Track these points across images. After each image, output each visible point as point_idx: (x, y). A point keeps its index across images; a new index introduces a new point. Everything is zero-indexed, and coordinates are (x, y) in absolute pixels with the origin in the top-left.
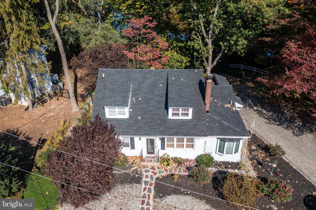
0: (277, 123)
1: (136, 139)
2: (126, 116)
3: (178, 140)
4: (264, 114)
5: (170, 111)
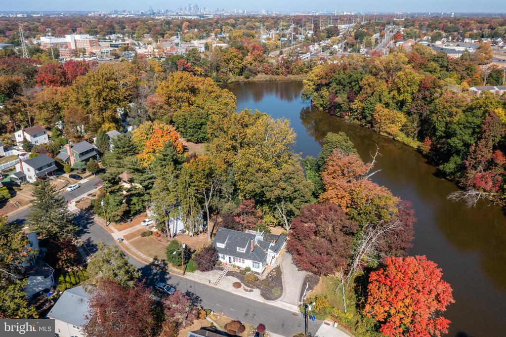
1: (225, 256)
2: (224, 247)
3: (240, 260)
5: (238, 248)
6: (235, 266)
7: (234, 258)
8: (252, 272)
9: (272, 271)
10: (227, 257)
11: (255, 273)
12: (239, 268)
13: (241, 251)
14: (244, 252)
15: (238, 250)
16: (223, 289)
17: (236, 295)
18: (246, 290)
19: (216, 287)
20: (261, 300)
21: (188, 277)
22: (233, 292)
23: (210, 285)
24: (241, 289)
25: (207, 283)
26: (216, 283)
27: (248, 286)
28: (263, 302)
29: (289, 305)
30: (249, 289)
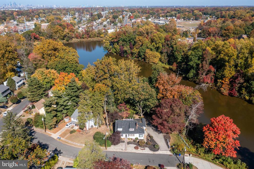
1: (123, 134)
2: (122, 130)
3: (131, 135)
5: (130, 129)
6: (129, 139)
7: (128, 134)
13: (132, 130)
16: (131, 151)
17: (138, 153)
18: (142, 149)
19: (126, 151)
20: (151, 152)
21: (109, 150)
22: (136, 152)
23: (123, 151)
24: (139, 149)
25: (121, 151)
26: (126, 149)
27: (142, 147)
28: (153, 153)
29: (165, 151)
30: (143, 148)
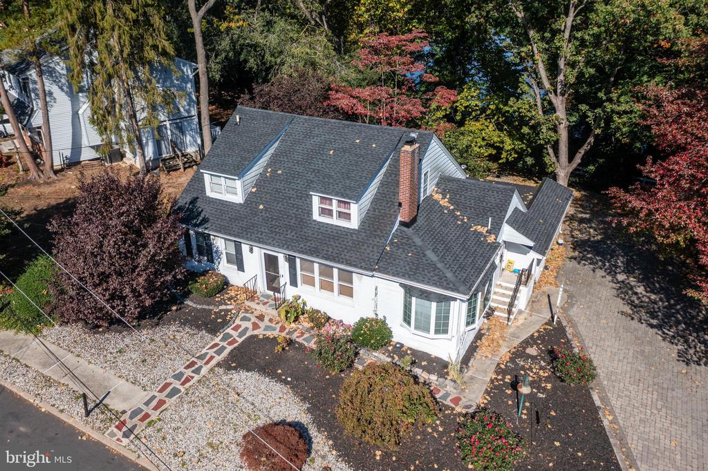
0: (654, 322)
1: (246, 248)
4: (636, 294)
5: (316, 201)
6: (295, 312)
8: (400, 350)
9: (519, 353)
10: (254, 258)
11: (418, 357)
12: (319, 320)
13: (335, 221)
14: (354, 224)
15: (316, 216)
